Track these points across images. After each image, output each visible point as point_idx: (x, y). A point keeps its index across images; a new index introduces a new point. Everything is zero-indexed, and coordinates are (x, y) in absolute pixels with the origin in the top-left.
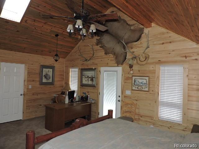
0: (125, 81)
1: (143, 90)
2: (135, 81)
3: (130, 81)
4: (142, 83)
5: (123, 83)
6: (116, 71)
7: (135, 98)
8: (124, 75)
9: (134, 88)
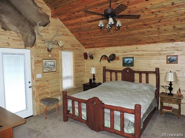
0: (35, 65)
1: (52, 71)
2: (45, 64)
3: (40, 64)
4: (51, 65)
5: (33, 67)
6: (23, 54)
7: (46, 80)
8: (33, 59)
9: (45, 71)
